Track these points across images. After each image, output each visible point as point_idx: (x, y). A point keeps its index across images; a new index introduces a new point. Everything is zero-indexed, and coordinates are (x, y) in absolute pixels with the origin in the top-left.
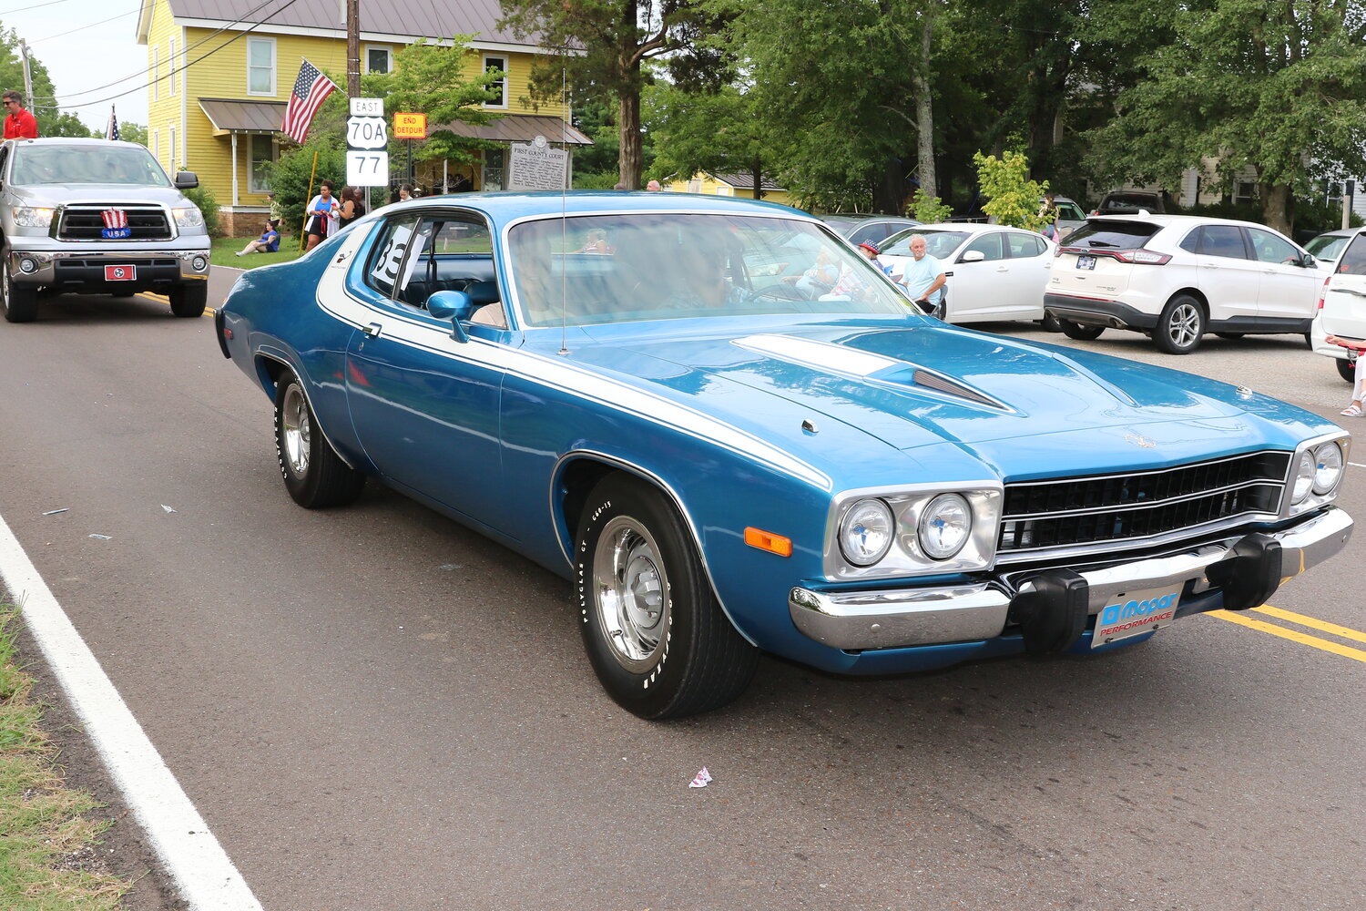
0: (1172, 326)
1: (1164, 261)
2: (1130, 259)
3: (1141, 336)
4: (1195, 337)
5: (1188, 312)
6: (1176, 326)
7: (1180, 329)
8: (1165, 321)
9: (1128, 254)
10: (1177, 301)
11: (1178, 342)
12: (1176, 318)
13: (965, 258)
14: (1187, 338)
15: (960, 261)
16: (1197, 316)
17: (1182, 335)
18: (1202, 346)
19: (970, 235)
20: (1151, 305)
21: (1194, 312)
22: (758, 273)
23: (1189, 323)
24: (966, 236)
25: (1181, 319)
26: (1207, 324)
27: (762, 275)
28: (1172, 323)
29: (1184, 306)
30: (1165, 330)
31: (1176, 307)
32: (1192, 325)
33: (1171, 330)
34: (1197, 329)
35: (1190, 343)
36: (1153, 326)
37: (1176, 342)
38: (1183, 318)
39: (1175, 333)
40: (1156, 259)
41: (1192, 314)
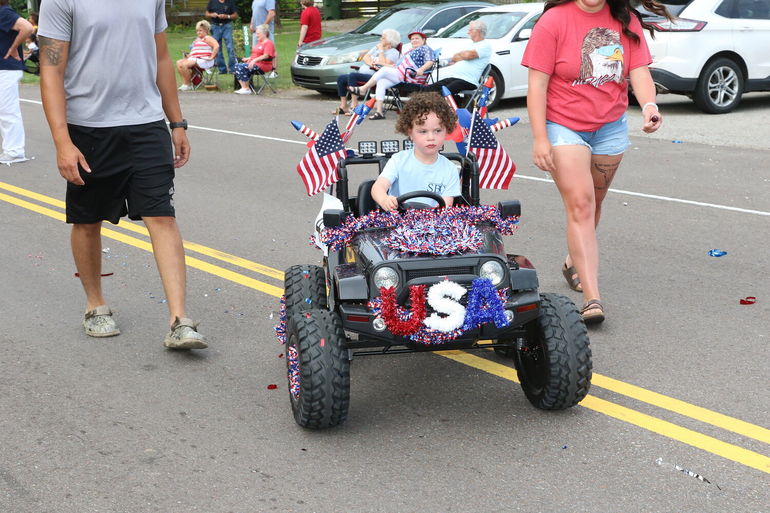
0: (711, 88)
1: (700, 27)
2: (667, 28)
3: (684, 98)
4: (734, 97)
5: (726, 73)
6: (715, 87)
7: (719, 90)
8: (704, 83)
9: (665, 24)
10: (714, 64)
11: (717, 102)
12: (715, 80)
13: (521, 36)
14: (726, 98)
15: (517, 39)
16: (735, 77)
17: (721, 95)
18: (742, 105)
19: (526, 14)
20: (689, 69)
21: (732, 73)
22: (341, 61)
23: (727, 84)
24: (523, 15)
25: (720, 80)
26: (746, 84)
27: (345, 62)
28: (710, 84)
29: (721, 69)
30: (704, 92)
31: (713, 70)
32: (731, 86)
33: (710, 91)
34: (736, 89)
35: (729, 102)
36: (693, 89)
37: (716, 102)
38: (721, 81)
39: (715, 95)
40: (692, 26)
41: (730, 75)
